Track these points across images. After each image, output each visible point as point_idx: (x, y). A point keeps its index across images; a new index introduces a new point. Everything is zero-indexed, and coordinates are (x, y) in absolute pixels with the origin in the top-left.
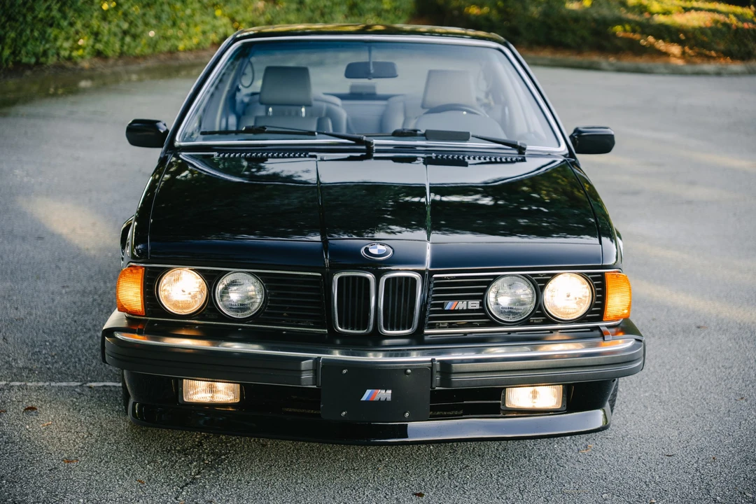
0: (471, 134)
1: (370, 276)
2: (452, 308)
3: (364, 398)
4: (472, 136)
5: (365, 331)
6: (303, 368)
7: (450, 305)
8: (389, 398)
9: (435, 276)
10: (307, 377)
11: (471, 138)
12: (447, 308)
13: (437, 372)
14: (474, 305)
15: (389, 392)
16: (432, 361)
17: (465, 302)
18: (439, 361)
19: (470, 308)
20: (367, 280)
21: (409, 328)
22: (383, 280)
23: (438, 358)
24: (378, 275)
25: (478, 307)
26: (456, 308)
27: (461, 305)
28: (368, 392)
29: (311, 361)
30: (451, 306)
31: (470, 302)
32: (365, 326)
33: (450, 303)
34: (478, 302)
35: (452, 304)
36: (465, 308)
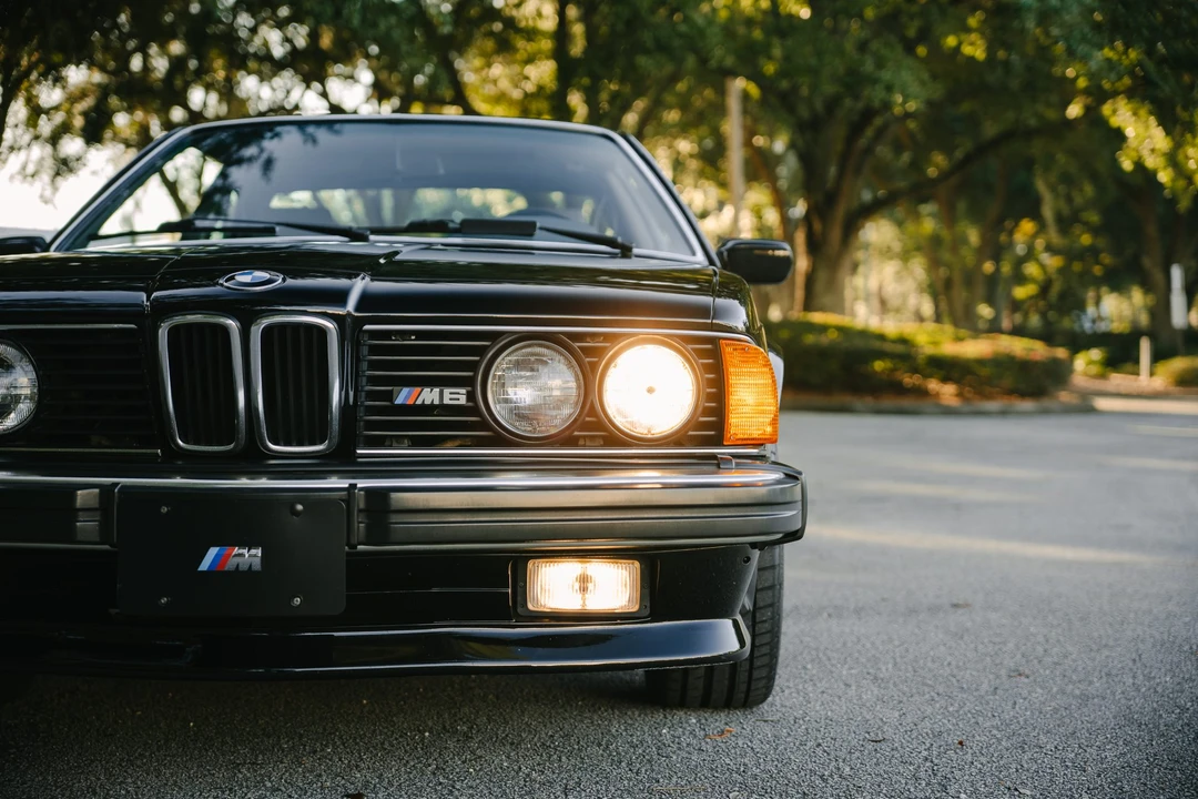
0: (538, 225)
1: (232, 324)
2: (410, 402)
3: (205, 565)
4: (541, 229)
5: (232, 446)
6: (79, 502)
7: (404, 396)
8: (257, 564)
9: (367, 327)
10: (86, 525)
11: (538, 232)
12: (399, 401)
13: (360, 511)
14: (456, 396)
15: (259, 552)
16: (353, 486)
17: (437, 390)
18: (361, 489)
19: (447, 401)
20: (225, 330)
21: (321, 443)
22: (256, 332)
23: (362, 483)
24: (246, 322)
25: (463, 400)
26: (419, 402)
27: (429, 396)
28: (213, 552)
29: (97, 490)
30: (407, 398)
31: (447, 391)
32: (231, 436)
33: (405, 391)
34: (464, 391)
35: (409, 393)
36: (437, 402)
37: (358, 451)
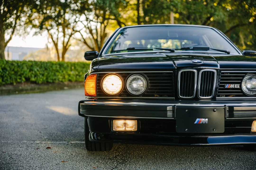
0: (210, 48)
1: (195, 71)
2: (228, 87)
3: (196, 123)
5: (192, 97)
6: (168, 109)
7: (227, 86)
8: (207, 122)
9: (222, 72)
10: (170, 114)
12: (226, 87)
13: (227, 111)
15: (207, 120)
16: (225, 106)
17: (234, 85)
18: (228, 106)
19: (235, 87)
20: (194, 73)
21: (210, 96)
22: (201, 73)
23: (227, 105)
24: (199, 70)
25: (239, 87)
26: (230, 87)
27: (232, 86)
28: (198, 120)
29: (172, 107)
30: (228, 86)
31: (236, 85)
32: (192, 95)
33: (227, 85)
34: (239, 85)
35: (228, 85)
36: (233, 87)
37: (217, 98)
